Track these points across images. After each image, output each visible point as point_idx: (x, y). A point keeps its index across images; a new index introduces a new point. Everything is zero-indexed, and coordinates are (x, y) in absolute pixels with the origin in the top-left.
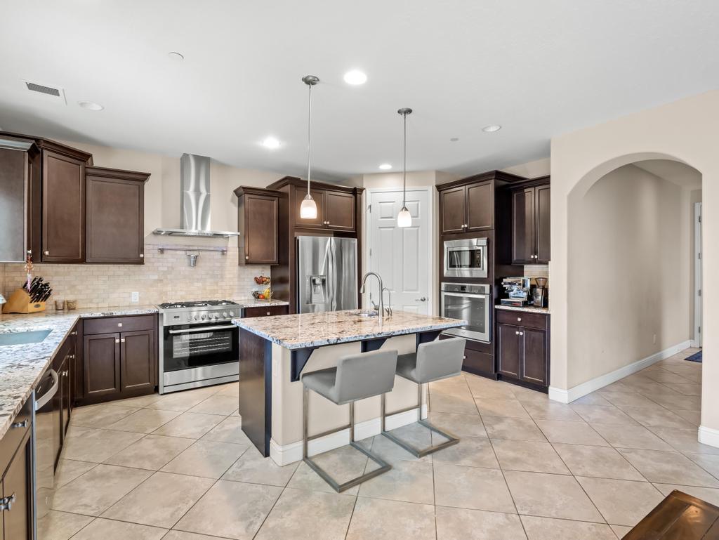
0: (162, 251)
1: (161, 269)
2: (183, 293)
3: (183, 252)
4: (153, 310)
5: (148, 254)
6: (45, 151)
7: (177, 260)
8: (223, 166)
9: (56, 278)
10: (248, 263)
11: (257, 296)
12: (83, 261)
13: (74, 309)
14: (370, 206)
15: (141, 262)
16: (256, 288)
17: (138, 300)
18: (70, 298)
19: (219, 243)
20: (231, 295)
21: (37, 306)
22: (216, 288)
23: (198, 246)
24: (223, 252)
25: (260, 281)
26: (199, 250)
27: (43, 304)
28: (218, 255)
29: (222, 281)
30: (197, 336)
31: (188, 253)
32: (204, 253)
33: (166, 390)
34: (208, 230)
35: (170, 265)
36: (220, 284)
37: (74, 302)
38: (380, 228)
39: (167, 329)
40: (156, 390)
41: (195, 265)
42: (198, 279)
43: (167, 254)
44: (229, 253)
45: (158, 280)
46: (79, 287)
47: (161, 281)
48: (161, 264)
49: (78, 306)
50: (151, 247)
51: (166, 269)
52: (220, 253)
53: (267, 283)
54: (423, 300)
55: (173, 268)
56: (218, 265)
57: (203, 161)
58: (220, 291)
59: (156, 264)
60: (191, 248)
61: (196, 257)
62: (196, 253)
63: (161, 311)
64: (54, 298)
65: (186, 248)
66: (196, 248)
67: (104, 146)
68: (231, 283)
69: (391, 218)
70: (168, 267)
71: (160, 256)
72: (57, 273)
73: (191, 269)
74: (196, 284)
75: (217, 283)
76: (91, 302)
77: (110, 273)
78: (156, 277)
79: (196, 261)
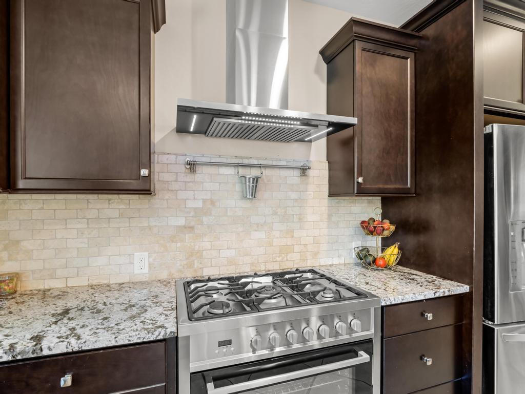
0: (192, 166)
1: (190, 204)
2: (231, 253)
3: (231, 171)
16: (362, 241)
17: (146, 270)
20: (315, 255)
22: (289, 241)
23: (258, 159)
24: (304, 170)
25: (368, 228)
26: (260, 166)
29: (301, 228)
31: (242, 171)
32: (270, 172)
35: (208, 196)
36: (297, 234)
41: (254, 195)
42: (258, 225)
43: (203, 173)
44: (311, 173)
45: (185, 227)
47: (190, 228)
48: (190, 194)
50: (173, 158)
51: (199, 204)
52: (297, 173)
55: (213, 203)
56: (294, 195)
58: (297, 249)
59: (182, 195)
60: (246, 162)
61: (256, 180)
62: (255, 172)
65: (240, 161)
66: (255, 162)
68: (316, 232)
70: (204, 201)
71: (190, 177)
73: (246, 204)
74: (255, 235)
75: (290, 232)
76: (52, 277)
77: (92, 214)
78: (181, 222)
79: (254, 188)
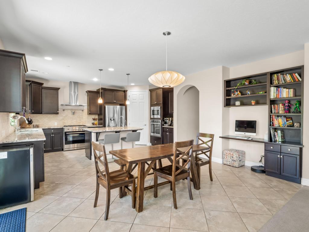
0: (64, 110)
1: (63, 116)
2: (70, 123)
3: (70, 111)
4: (61, 127)
5: (60, 111)
7: (68, 113)
8: (82, 84)
9: (33, 118)
10: (90, 114)
11: (93, 124)
12: (41, 113)
13: (39, 127)
14: (129, 96)
15: (58, 113)
16: (93, 122)
17: (57, 125)
18: (37, 124)
19: (81, 108)
20: (85, 123)
21: (29, 126)
22: (80, 121)
24: (83, 110)
25: (94, 119)
27: (31, 125)
28: (81, 111)
30: (74, 135)
31: (72, 111)
32: (77, 111)
33: (66, 150)
34: (78, 104)
36: (82, 120)
38: (133, 103)
39: (66, 133)
40: (63, 150)
41: (74, 114)
43: (65, 111)
46: (40, 121)
47: (64, 119)
49: (40, 126)
50: (61, 109)
51: (65, 116)
53: (97, 120)
54: (145, 125)
55: (67, 115)
56: (81, 114)
57: (76, 83)
59: (62, 114)
61: (74, 112)
63: (64, 127)
64: (33, 124)
65: (71, 109)
66: (74, 109)
67: (47, 80)
68: (85, 120)
70: (66, 115)
71: (63, 112)
73: (73, 116)
74: (74, 120)
75: (80, 120)
76: (43, 125)
77: (49, 117)
78: (62, 118)
79: (74, 113)
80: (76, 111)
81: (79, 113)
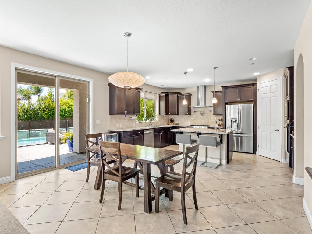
0: (195, 112)
1: (195, 116)
3: (200, 112)
5: (192, 112)
6: (170, 94)
7: (198, 114)
9: (176, 118)
10: (215, 115)
11: (219, 125)
12: (177, 115)
14: (259, 90)
15: (190, 115)
16: (219, 122)
18: (178, 123)
19: (209, 109)
20: (213, 124)
25: (220, 120)
27: (173, 123)
28: (209, 112)
29: (210, 120)
31: (201, 112)
37: (179, 123)
38: (263, 98)
42: (203, 119)
43: (196, 112)
44: (211, 112)
46: (180, 120)
49: (180, 124)
53: (222, 121)
55: (197, 116)
56: (209, 115)
64: (175, 122)
66: (203, 110)
67: (183, 89)
68: (213, 121)
69: (266, 93)
72: (176, 117)
73: (202, 116)
74: (203, 121)
75: (209, 121)
77: (185, 117)
78: (194, 118)
79: (202, 114)
80: (204, 112)
81: (207, 114)
